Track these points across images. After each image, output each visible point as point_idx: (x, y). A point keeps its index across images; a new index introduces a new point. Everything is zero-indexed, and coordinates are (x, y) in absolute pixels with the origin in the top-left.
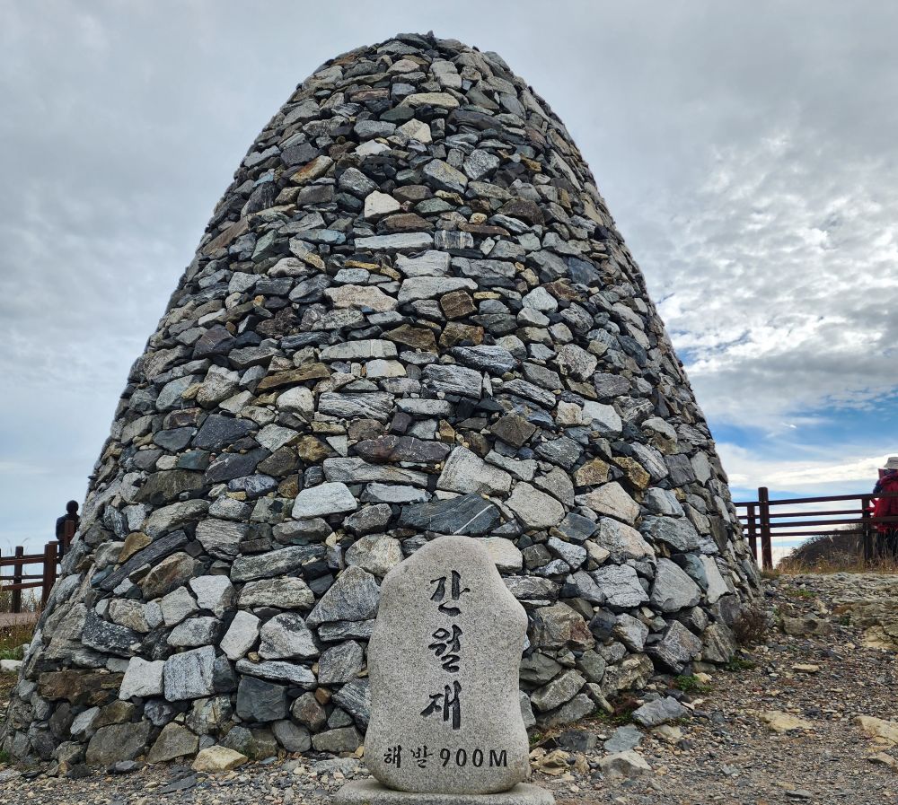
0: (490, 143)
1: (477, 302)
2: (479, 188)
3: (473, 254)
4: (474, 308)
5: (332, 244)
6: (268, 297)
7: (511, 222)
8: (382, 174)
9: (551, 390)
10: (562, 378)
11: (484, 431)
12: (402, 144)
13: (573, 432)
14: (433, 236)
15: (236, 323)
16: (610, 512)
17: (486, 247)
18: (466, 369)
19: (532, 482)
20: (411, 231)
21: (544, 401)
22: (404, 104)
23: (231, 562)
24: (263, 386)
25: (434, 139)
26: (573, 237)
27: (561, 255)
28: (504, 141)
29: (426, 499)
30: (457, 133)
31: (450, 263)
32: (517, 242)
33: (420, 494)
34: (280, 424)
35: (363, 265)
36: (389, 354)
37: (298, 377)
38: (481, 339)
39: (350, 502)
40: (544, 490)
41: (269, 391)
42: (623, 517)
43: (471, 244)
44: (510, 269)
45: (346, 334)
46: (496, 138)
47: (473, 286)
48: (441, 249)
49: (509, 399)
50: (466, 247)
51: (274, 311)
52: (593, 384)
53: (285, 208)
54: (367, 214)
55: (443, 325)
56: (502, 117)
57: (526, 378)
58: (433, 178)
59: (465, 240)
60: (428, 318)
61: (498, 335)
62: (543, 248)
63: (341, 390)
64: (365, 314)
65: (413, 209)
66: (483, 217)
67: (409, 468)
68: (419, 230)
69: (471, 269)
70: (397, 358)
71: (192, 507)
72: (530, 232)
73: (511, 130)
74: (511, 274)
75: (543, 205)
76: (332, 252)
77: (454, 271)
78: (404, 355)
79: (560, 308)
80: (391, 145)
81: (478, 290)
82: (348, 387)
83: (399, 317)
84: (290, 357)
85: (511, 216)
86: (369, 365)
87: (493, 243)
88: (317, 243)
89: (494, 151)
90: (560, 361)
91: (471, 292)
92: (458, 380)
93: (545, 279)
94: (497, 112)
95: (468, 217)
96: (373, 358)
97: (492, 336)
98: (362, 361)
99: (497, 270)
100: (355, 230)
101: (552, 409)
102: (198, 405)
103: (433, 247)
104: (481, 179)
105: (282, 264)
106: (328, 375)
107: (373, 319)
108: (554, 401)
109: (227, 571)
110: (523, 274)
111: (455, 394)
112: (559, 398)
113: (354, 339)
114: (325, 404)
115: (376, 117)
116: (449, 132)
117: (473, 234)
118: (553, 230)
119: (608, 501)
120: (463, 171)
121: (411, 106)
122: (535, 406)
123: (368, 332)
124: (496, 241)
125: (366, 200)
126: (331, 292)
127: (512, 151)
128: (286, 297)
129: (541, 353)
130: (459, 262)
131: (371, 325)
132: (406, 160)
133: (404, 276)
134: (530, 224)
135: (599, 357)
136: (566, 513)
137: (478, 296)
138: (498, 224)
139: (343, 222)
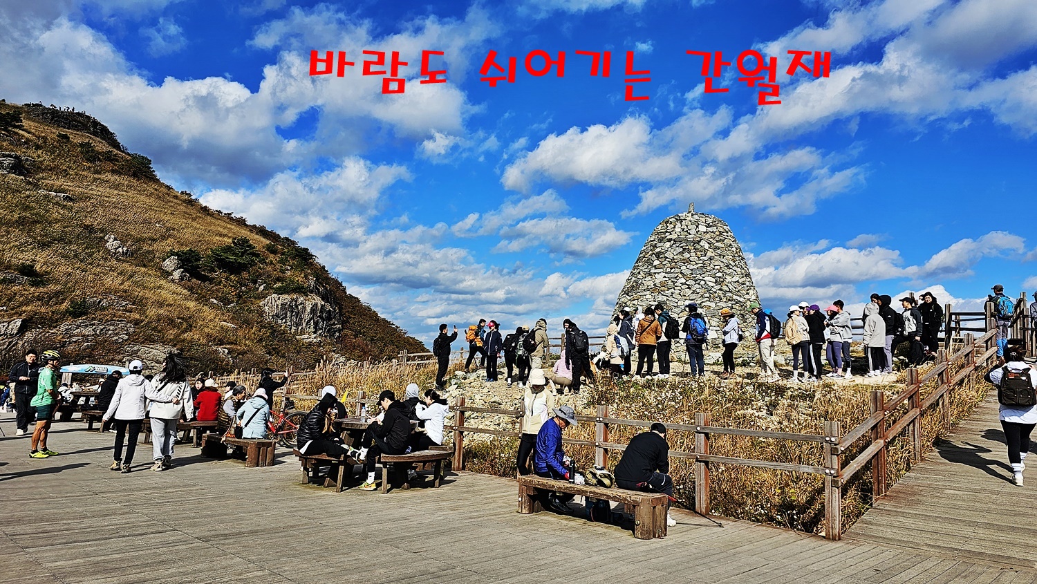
2: (675, 257)
4: (666, 284)
8: (658, 255)
17: (672, 271)
26: (696, 264)
32: (680, 269)
54: (654, 265)
58: (666, 256)
59: (668, 270)
60: (658, 286)
62: (686, 269)
69: (668, 276)
77: (665, 277)
80: (662, 249)
89: (681, 247)
91: (667, 281)
95: (671, 264)
100: (651, 269)
125: (654, 262)
126: (644, 282)
133: (656, 278)
134: (684, 263)
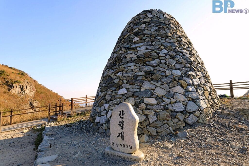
0: (156, 25)
1: (151, 54)
2: (153, 33)
3: (151, 45)
4: (150, 55)
5: (128, 47)
6: (118, 57)
7: (159, 38)
8: (136, 34)
9: (165, 68)
10: (168, 66)
11: (151, 78)
12: (140, 28)
13: (169, 76)
14: (144, 43)
15: (114, 62)
16: (177, 92)
17: (153, 44)
18: (148, 66)
19: (160, 87)
20: (140, 43)
21: (163, 71)
22: (141, 22)
23: (109, 102)
24: (116, 72)
25: (146, 26)
27: (169, 42)
28: (159, 24)
29: (139, 91)
30: (150, 24)
31: (146, 47)
32: (160, 42)
33: (138, 90)
34: (117, 78)
35: (132, 50)
36: (134, 65)
37: (120, 71)
38: (151, 60)
39: (126, 92)
40: (162, 88)
41: (116, 73)
42: (180, 93)
43: (151, 43)
44: (158, 46)
45: (128, 62)
46: (158, 24)
47: (150, 51)
48: (145, 45)
49: (156, 71)
50: (150, 44)
51: (119, 60)
52: (175, 66)
53: (122, 43)
54: (134, 41)
55: (144, 59)
56: (160, 20)
57: (160, 67)
58: (145, 33)
59: (150, 43)
60: (141, 58)
61: (154, 59)
62: (165, 42)
63: (126, 72)
64: (131, 58)
65: (141, 39)
66: (154, 38)
67: (136, 85)
68: (142, 42)
69: (150, 48)
70: (136, 65)
71: (105, 93)
72: (163, 39)
73: (161, 22)
74: (158, 48)
75: (166, 34)
76: (128, 48)
77: (147, 49)
78: (137, 65)
79: (168, 52)
80: (139, 29)
81: (151, 51)
82: (127, 71)
83: (137, 58)
84: (120, 67)
85: (159, 37)
86: (131, 67)
87: (155, 42)
88: (125, 48)
89: (157, 26)
90: (167, 63)
91: (150, 52)
92: (146, 68)
93: (165, 47)
94: (158, 19)
95: (151, 39)
96: (131, 66)
97: (153, 59)
98: (130, 67)
99: (155, 47)
100: (132, 44)
101: (165, 72)
102: (108, 76)
103: (144, 45)
104: (154, 31)
105: (120, 52)
106: (124, 69)
107: (132, 59)
108: (165, 70)
109: (109, 103)
110: (161, 47)
111: (145, 71)
112: (166, 70)
113: (129, 63)
114: (124, 75)
115: (137, 25)
116: (149, 25)
117: (151, 42)
118: (167, 38)
119: (177, 90)
120: (150, 31)
121: (142, 22)
122: (161, 72)
123: (131, 61)
124: (156, 42)
125: (134, 39)
126: (126, 56)
127: (160, 26)
128: (120, 57)
129: (163, 61)
130: (148, 47)
131: (132, 60)
132: (141, 31)
133: (138, 51)
135: (176, 61)
136: (167, 93)
137: (151, 52)
138: (156, 39)
139: (130, 44)
